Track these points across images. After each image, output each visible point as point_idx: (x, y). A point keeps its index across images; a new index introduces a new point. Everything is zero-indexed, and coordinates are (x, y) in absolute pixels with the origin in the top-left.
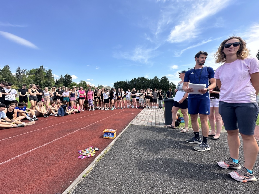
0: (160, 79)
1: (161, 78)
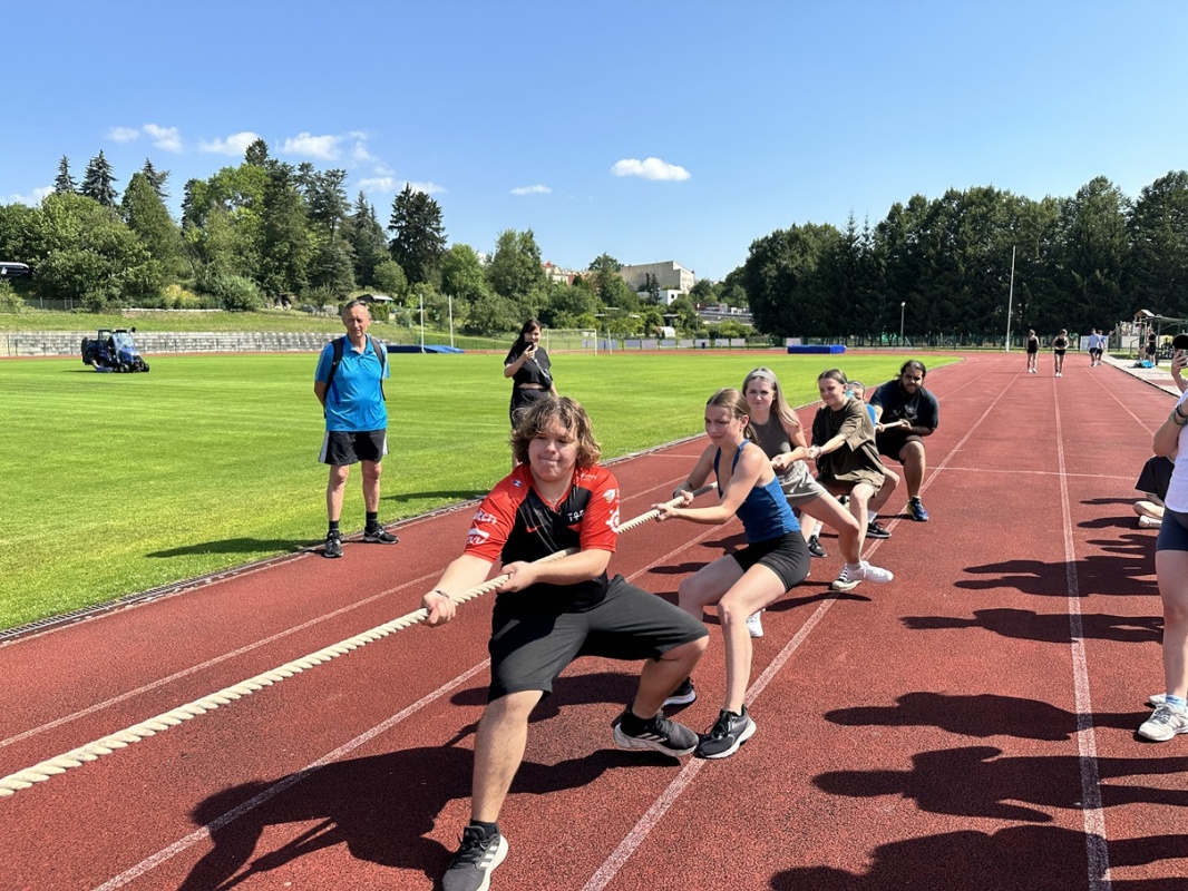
1: (1146, 191)
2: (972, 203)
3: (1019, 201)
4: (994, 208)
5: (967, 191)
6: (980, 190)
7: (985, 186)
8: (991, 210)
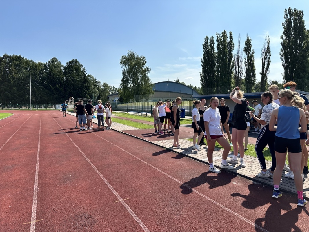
0: (65, 65)
2: (14, 60)
3: (30, 61)
4: (22, 62)
5: (12, 55)
6: (16, 56)
7: (18, 55)
8: (21, 63)
